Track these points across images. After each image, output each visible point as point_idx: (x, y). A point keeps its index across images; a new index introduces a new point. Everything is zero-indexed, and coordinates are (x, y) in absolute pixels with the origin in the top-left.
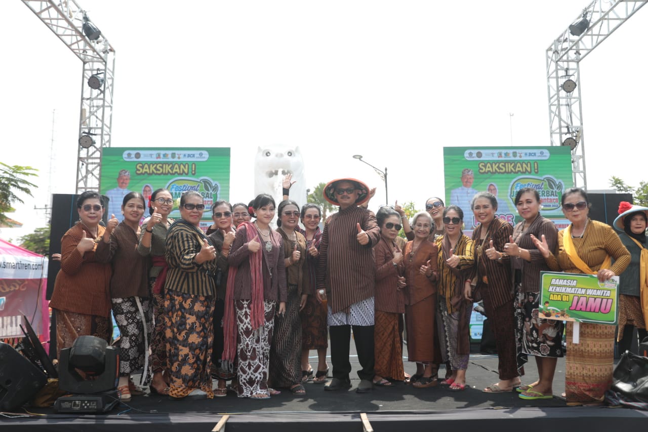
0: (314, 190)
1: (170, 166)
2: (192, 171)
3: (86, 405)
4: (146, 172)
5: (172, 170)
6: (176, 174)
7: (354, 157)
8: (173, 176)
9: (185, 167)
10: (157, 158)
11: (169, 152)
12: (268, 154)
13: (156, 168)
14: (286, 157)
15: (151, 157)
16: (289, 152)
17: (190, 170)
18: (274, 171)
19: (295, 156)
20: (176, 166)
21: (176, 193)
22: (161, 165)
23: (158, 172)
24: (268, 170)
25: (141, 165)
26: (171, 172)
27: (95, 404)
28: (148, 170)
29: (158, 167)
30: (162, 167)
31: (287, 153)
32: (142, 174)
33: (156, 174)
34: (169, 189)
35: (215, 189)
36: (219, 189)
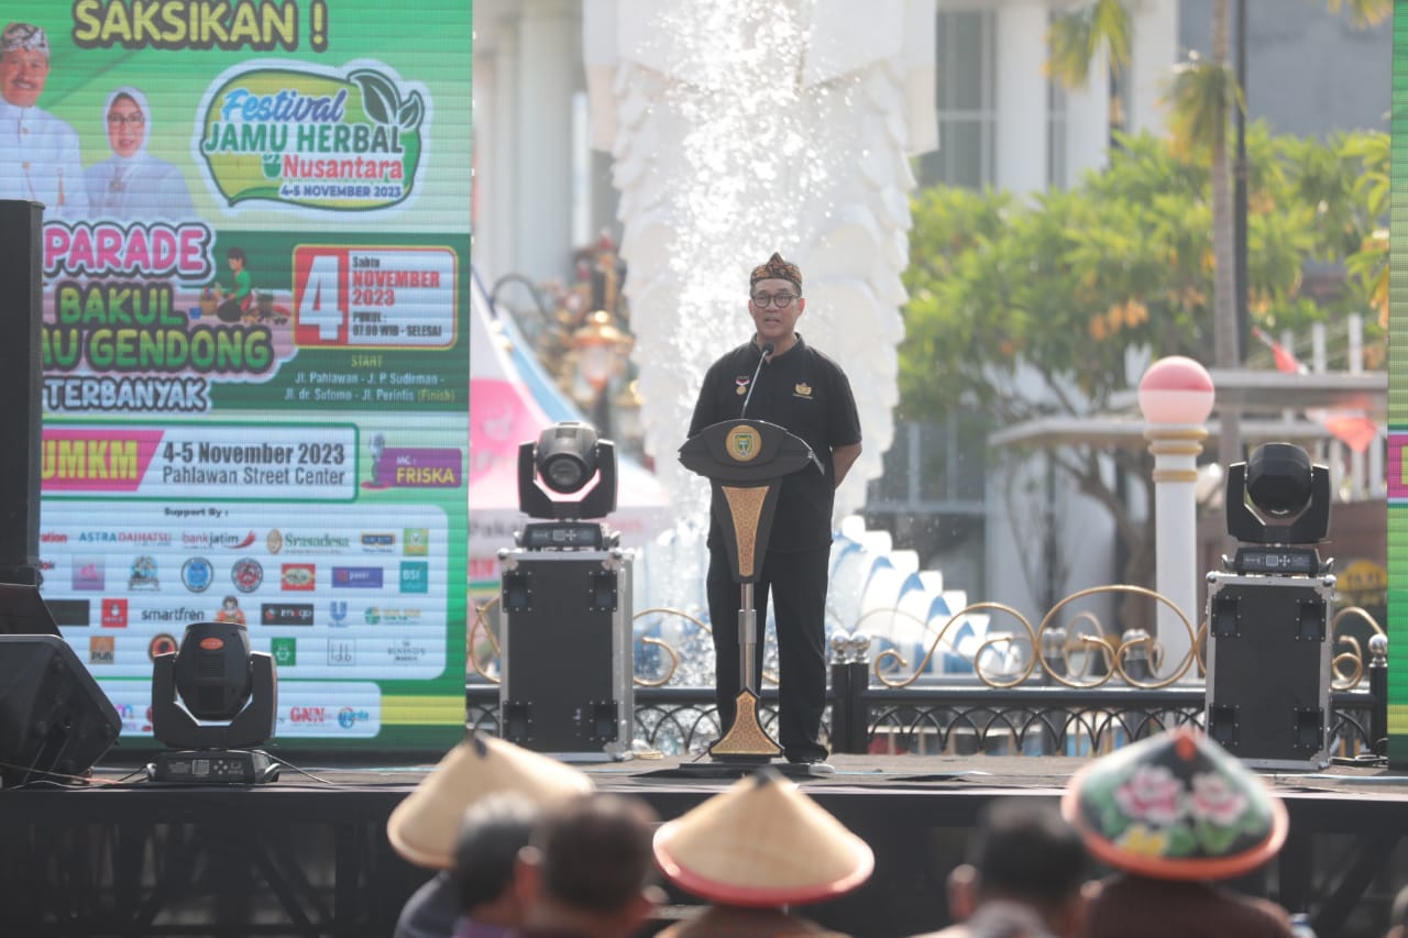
1: (222, 8)
2: (314, 33)
4: (116, 37)
5: (229, 31)
6: (246, 46)
8: (230, 53)
17: (304, 28)
20: (246, 9)
21: (247, 130)
22: (179, 6)
23: (169, 37)
25: (93, 5)
26: (224, 38)
28: (123, 28)
30: (184, 16)
32: (98, 43)
33: (162, 45)
34: (219, 111)
35: (413, 111)
36: (429, 115)
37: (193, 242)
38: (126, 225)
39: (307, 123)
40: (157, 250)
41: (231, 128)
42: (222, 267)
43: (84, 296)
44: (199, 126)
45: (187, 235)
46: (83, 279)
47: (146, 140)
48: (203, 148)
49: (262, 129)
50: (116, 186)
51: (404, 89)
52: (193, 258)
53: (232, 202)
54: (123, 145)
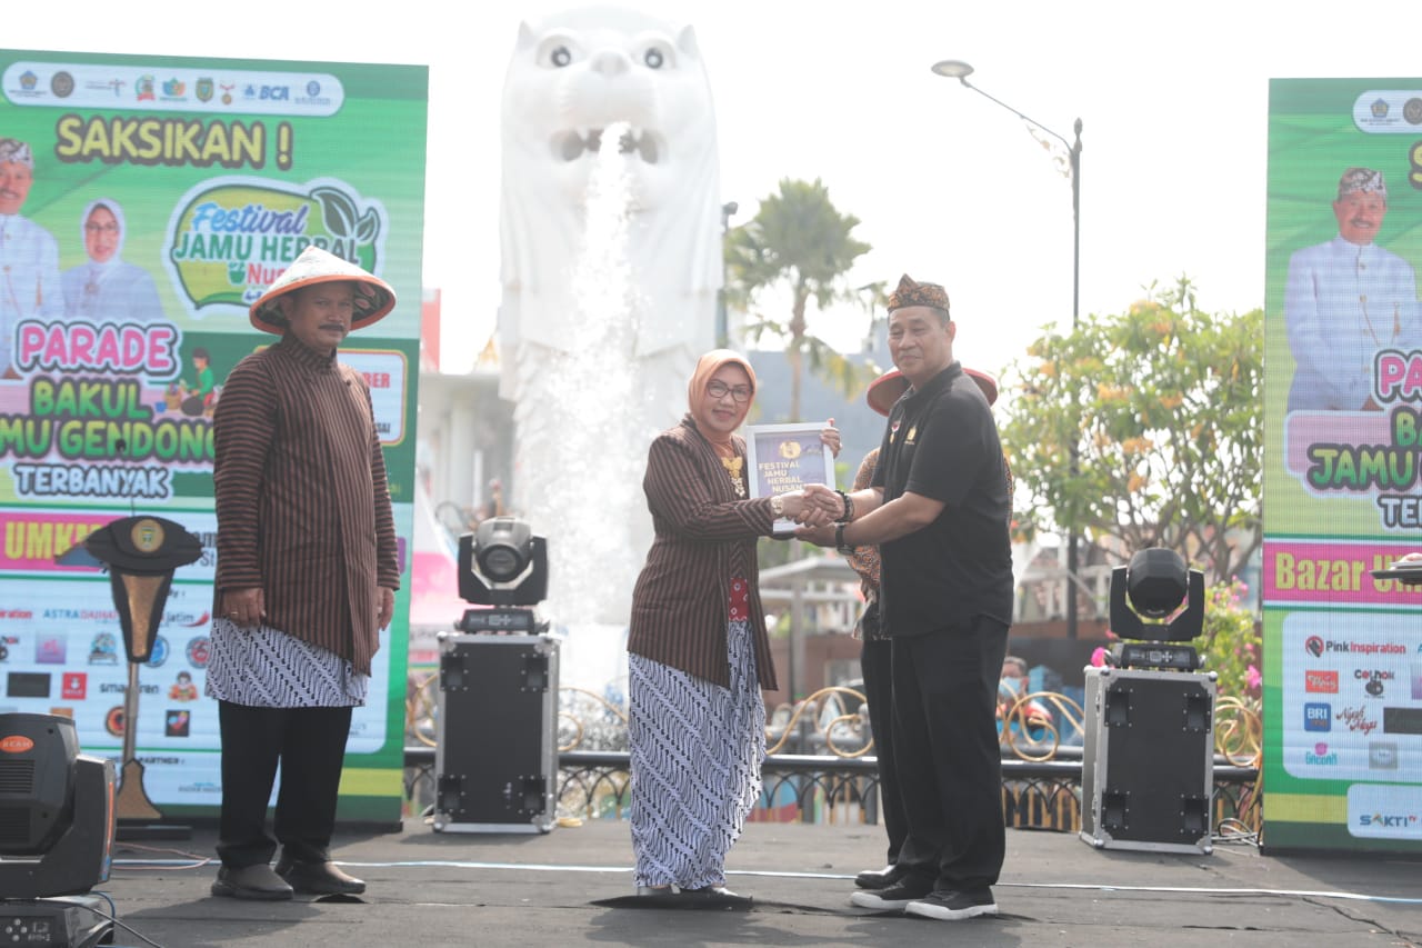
0: (756, 210)
1: (194, 129)
2: (279, 153)
3: (17, 930)
4: (96, 153)
5: (201, 149)
6: (217, 164)
7: (939, 69)
8: (202, 171)
9: (250, 135)
10: (141, 97)
11: (189, 77)
12: (562, 58)
13: (135, 138)
14: (639, 70)
15: (117, 89)
16: (651, 53)
17: (270, 148)
18: (584, 135)
19: (674, 66)
20: (217, 131)
21: (214, 239)
22: (156, 126)
23: (145, 154)
24: (562, 126)
25: (76, 123)
26: (196, 155)
27: (45, 930)
28: (102, 145)
29: (144, 134)
30: (160, 134)
31: (641, 57)
32: (79, 157)
33: (139, 160)
34: (189, 223)
35: (369, 226)
36: (384, 230)
37: (161, 342)
38: (98, 325)
39: (271, 234)
40: (127, 348)
41: (199, 238)
42: (188, 365)
43: (57, 388)
44: (170, 238)
45: (155, 336)
46: (57, 375)
47: (120, 249)
48: (175, 256)
49: (228, 240)
50: (91, 288)
51: (362, 206)
52: (160, 356)
53: (199, 306)
54: (99, 252)
